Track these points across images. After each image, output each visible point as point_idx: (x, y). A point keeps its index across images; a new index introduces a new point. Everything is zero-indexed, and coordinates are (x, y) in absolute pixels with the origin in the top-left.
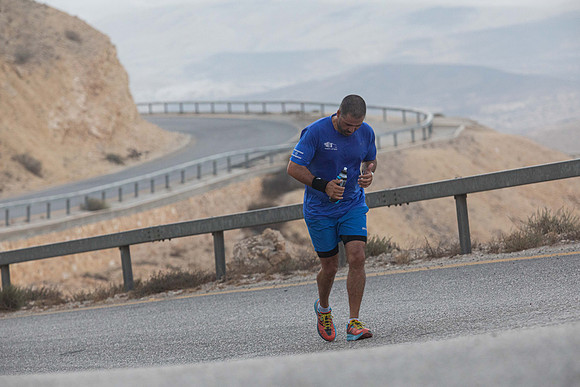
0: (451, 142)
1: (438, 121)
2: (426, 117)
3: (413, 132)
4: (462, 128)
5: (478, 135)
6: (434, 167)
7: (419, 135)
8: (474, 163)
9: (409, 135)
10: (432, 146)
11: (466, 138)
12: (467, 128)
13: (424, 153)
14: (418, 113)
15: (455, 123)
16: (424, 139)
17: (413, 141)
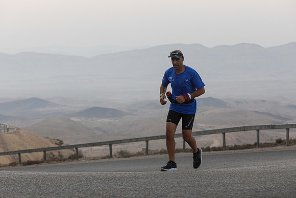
0: (14, 133)
1: (10, 127)
2: (7, 126)
4: (16, 129)
5: (20, 131)
6: (11, 139)
7: (6, 130)
8: (20, 138)
9: (4, 130)
10: (10, 133)
11: (17, 132)
13: (7, 135)
14: (5, 125)
15: (14, 128)
17: (5, 132)
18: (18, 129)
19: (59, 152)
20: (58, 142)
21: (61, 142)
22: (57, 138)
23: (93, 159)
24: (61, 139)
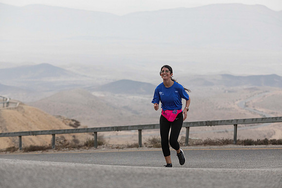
0: (16, 108)
1: (11, 101)
2: (7, 99)
3: (4, 103)
4: (18, 104)
5: (24, 106)
6: (11, 116)
7: (5, 105)
8: (23, 115)
9: (2, 104)
10: (10, 109)
11: (20, 107)
12: (20, 104)
14: (4, 98)
15: (16, 102)
16: (7, 106)
17: (4, 107)
19: (74, 136)
20: (73, 123)
21: (77, 124)
22: (72, 118)
23: (117, 148)
24: (77, 120)
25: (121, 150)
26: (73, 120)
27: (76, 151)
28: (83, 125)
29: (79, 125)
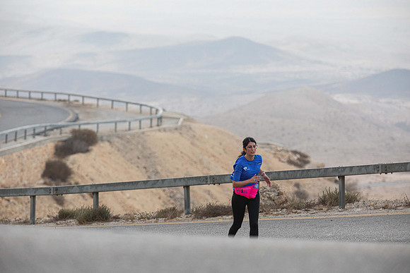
0: (176, 129)
2: (157, 110)
3: (151, 120)
4: (181, 120)
5: (193, 125)
7: (155, 122)
8: (192, 144)
9: (149, 122)
10: (165, 130)
11: (185, 126)
14: (151, 108)
15: (177, 116)
18: (188, 119)
19: (297, 185)
20: (295, 158)
21: (304, 159)
22: (294, 148)
23: (384, 208)
24: (303, 151)
25: (392, 212)
26: (295, 152)
27: (303, 215)
28: (315, 161)
29: (308, 162)
